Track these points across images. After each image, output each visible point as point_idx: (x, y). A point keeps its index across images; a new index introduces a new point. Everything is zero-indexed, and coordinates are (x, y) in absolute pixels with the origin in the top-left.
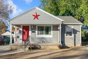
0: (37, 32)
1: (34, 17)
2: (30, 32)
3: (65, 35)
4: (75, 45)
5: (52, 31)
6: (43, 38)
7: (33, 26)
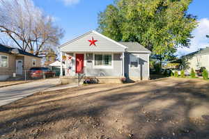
0: (93, 61)
1: (90, 43)
2: (85, 62)
3: (130, 66)
4: (141, 79)
5: (113, 61)
6: (101, 70)
7: (89, 54)
